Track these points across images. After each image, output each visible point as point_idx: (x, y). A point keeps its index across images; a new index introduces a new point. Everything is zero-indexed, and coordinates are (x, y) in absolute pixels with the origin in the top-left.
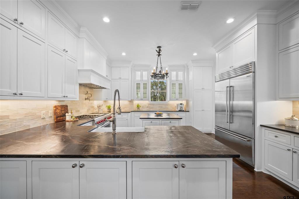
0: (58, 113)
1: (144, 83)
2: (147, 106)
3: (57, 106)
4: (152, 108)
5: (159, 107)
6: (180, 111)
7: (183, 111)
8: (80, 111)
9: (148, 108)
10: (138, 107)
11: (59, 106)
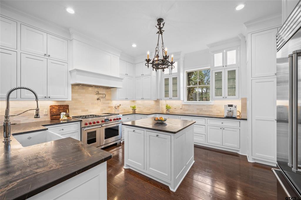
0: (55, 112)
1: (173, 78)
2: (181, 107)
3: (54, 106)
4: (188, 110)
5: (198, 109)
6: (227, 117)
7: (235, 118)
8: (89, 111)
9: (182, 110)
10: (168, 108)
11: (56, 106)
